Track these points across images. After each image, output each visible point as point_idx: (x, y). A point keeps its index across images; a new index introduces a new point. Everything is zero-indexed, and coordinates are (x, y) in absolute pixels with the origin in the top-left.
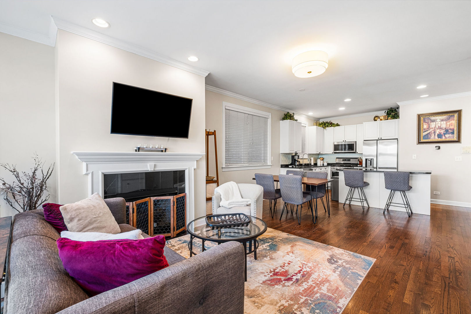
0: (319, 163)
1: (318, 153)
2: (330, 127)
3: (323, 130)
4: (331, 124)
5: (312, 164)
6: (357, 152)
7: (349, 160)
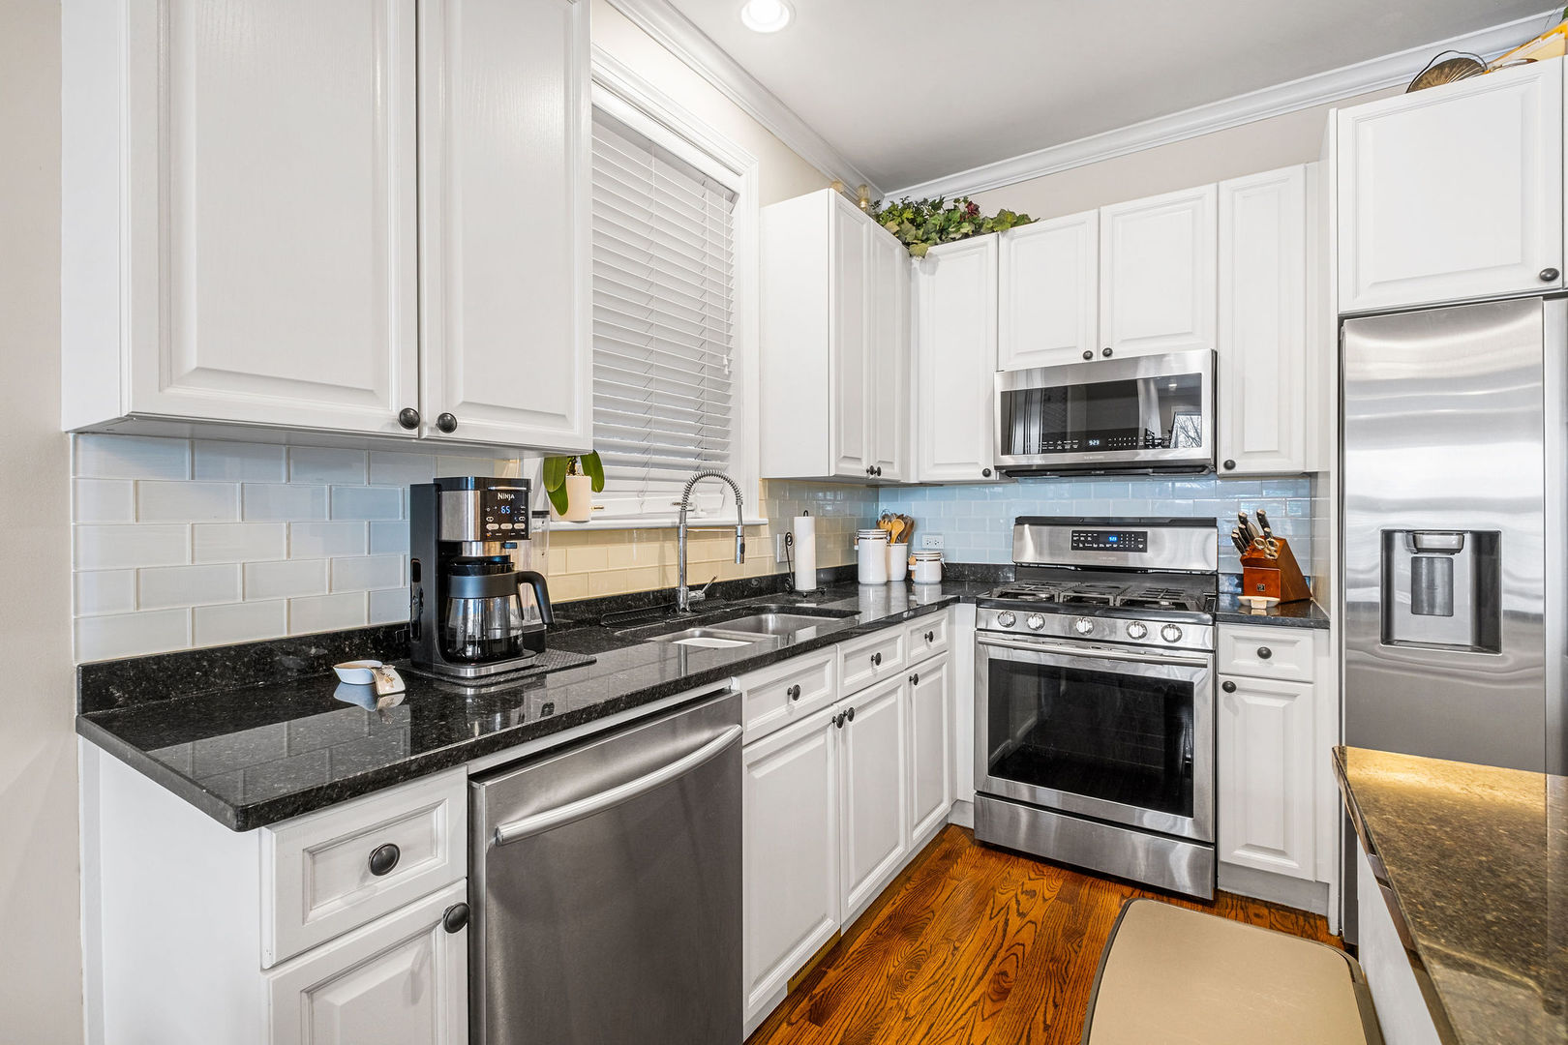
0: (877, 560)
1: (858, 470)
2: (966, 236)
3: (909, 273)
4: (969, 221)
5: (806, 581)
6: (1229, 465)
7: (1138, 543)
